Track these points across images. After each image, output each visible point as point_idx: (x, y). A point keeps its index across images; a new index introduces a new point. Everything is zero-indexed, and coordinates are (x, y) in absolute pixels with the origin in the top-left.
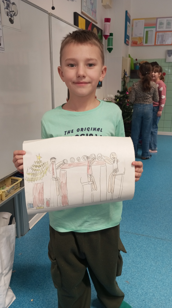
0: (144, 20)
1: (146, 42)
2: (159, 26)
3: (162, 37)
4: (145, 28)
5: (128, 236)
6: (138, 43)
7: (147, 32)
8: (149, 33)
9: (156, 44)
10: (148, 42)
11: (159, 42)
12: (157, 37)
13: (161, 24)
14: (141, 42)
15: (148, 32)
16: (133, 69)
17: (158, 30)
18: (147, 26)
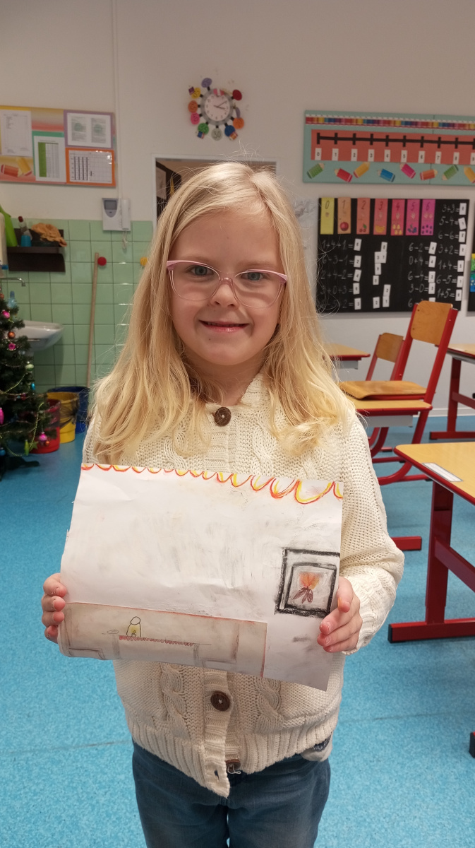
0: (28, 113)
1: (43, 173)
2: (73, 134)
3: (85, 163)
4: (34, 134)
6: (20, 173)
7: (42, 146)
8: (47, 149)
9: (72, 180)
10: (47, 174)
11: (77, 176)
12: (71, 161)
13: (78, 127)
14: (29, 172)
15: (44, 146)
16: (14, 243)
17: (71, 143)
18: (38, 128)
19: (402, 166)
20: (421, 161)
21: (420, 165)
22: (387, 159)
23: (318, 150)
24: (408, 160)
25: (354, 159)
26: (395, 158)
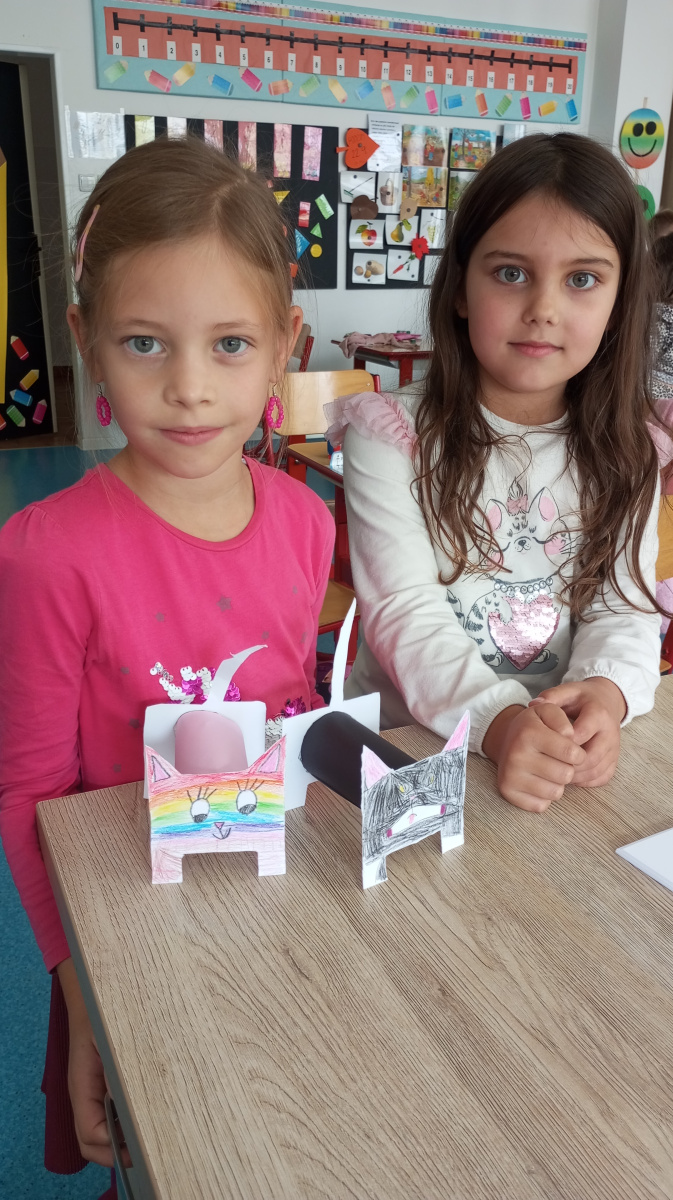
19: (242, 71)
20: (269, 65)
21: (267, 72)
22: (220, 60)
23: (117, 39)
24: (251, 65)
25: (172, 56)
26: (232, 59)
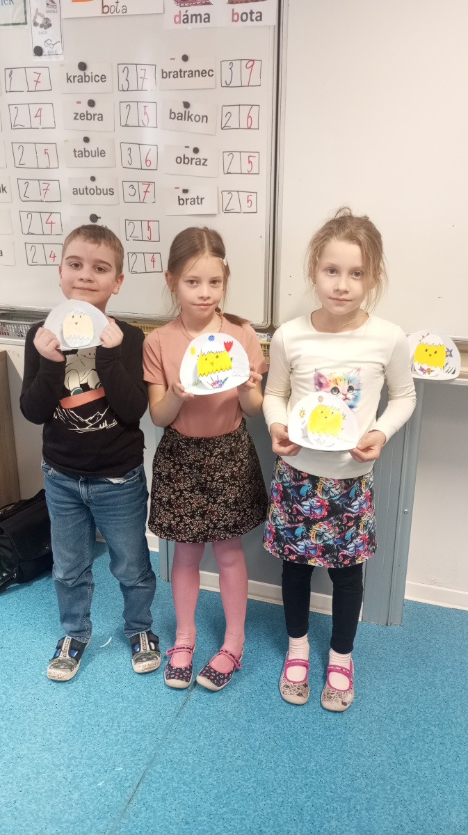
5: (132, 761)
